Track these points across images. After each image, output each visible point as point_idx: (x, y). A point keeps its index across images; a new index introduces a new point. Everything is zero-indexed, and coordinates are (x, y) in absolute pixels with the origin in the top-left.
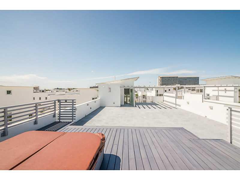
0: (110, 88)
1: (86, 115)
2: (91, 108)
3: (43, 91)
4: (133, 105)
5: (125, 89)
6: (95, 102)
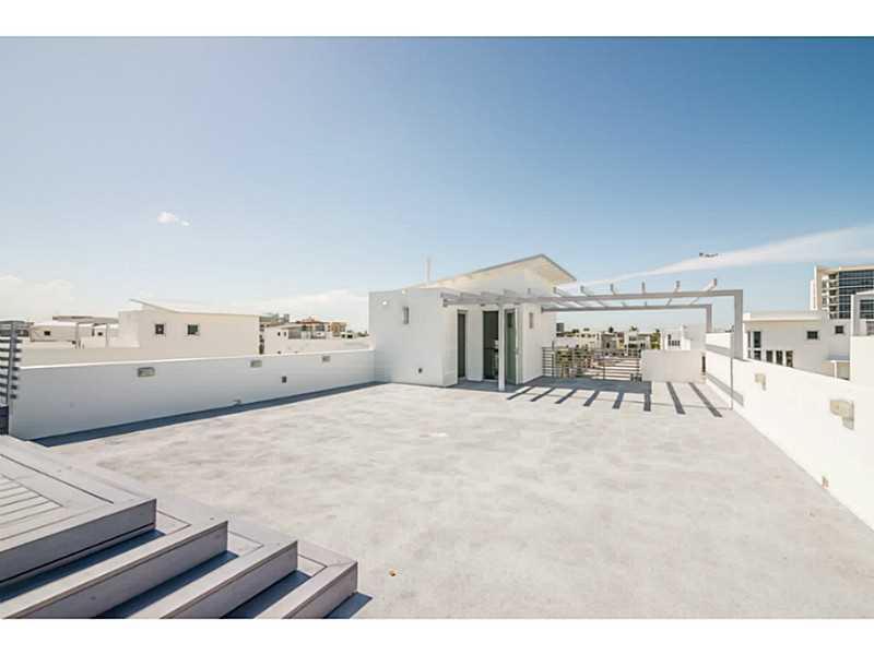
0: (407, 309)
1: (245, 402)
2: (284, 380)
5: (485, 313)
6: (325, 359)
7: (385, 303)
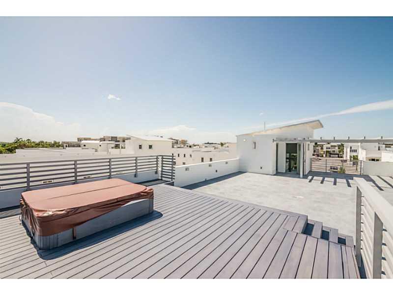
0: (255, 143)
1: (208, 179)
2: (216, 171)
3: (190, 147)
4: (299, 174)
5: (287, 144)
6: (227, 163)
7: (244, 140)
